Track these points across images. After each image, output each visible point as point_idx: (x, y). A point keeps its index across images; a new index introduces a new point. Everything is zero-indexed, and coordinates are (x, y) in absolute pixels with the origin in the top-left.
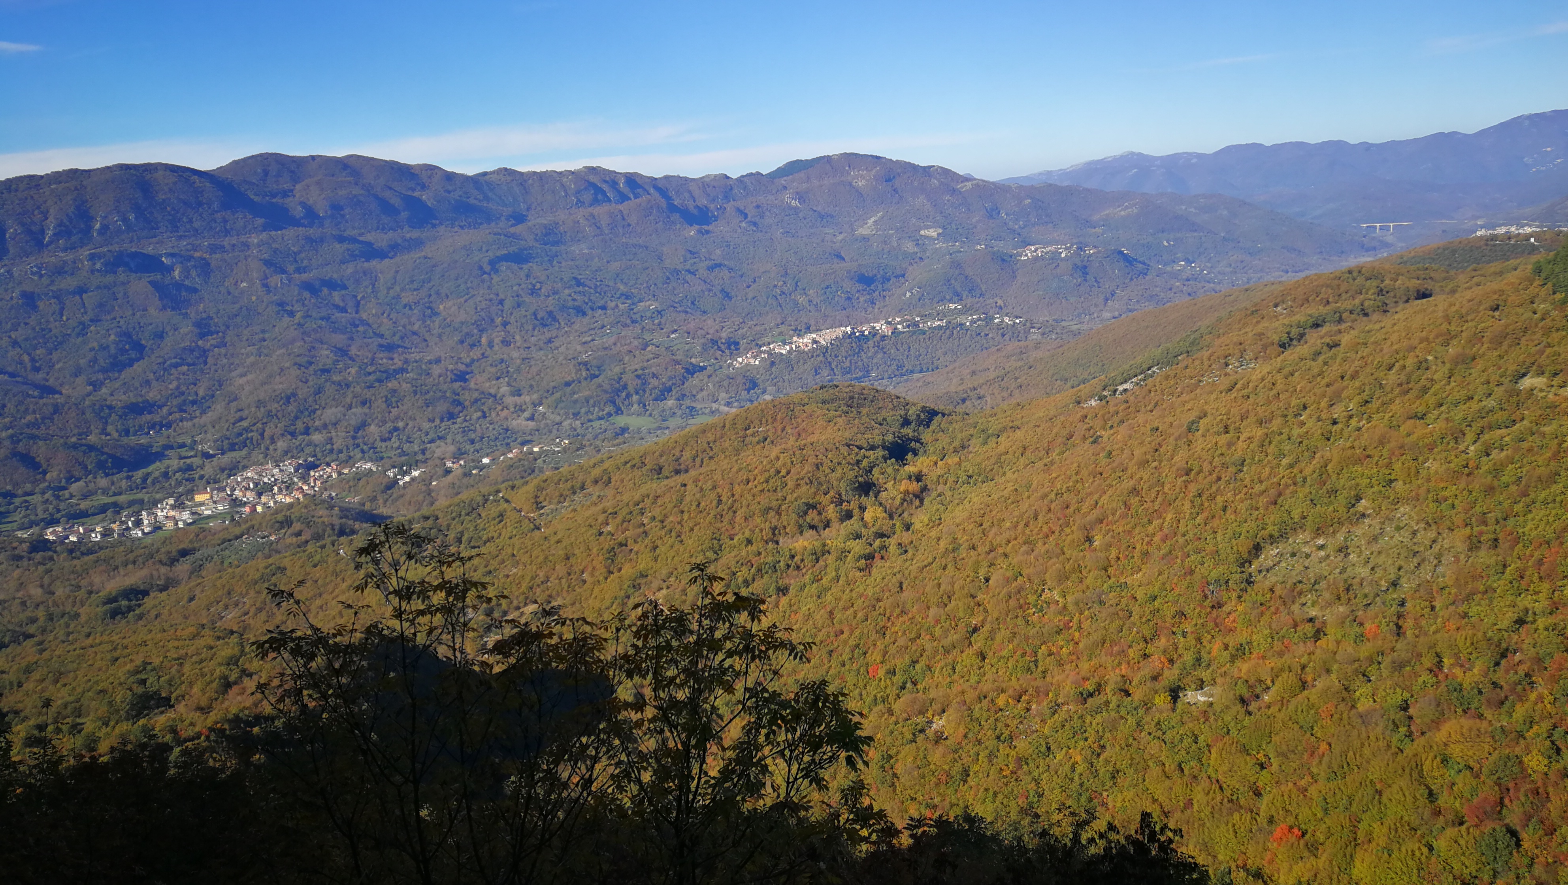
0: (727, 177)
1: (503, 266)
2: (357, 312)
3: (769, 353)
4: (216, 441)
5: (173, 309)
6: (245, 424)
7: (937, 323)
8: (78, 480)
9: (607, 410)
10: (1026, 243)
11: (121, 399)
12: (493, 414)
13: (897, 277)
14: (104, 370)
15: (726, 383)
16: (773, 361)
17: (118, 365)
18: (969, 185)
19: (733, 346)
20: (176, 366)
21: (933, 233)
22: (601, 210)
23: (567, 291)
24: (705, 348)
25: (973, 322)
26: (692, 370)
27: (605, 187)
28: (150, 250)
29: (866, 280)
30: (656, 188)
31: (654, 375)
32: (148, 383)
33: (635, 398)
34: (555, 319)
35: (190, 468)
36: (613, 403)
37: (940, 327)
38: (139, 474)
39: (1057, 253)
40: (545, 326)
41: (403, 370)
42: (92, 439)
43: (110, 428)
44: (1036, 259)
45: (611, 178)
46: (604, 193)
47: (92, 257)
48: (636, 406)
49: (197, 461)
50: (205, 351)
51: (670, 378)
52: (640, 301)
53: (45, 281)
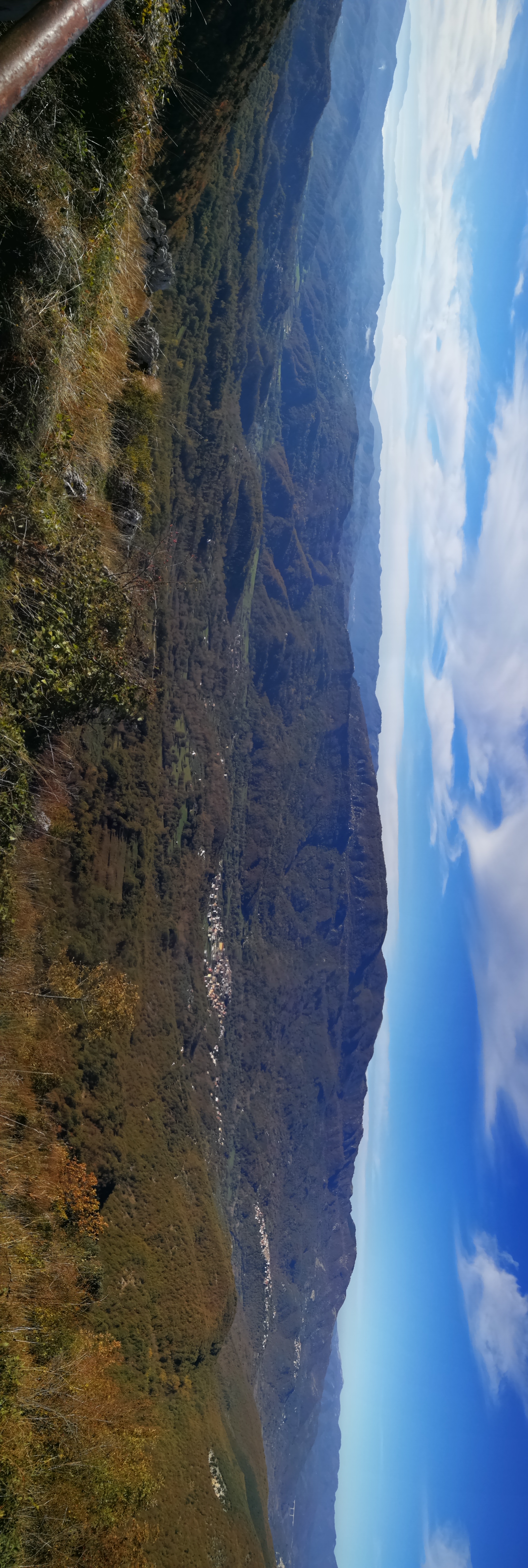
0: (351, 1195)
1: (317, 1089)
2: (303, 1014)
3: (261, 1224)
4: (249, 945)
5: (317, 927)
6: (255, 960)
7: (267, 1306)
8: (242, 884)
9: (239, 1146)
10: (302, 1343)
11: (277, 901)
12: (242, 1087)
13: (293, 1279)
14: (292, 894)
15: (247, 1203)
16: (257, 1226)
17: (294, 900)
18: (334, 1313)
19: (265, 1203)
20: (289, 927)
21: (313, 1296)
22: (341, 1137)
23: (301, 1120)
24: (266, 1191)
25: (266, 1324)
26: (255, 1186)
27: (352, 1138)
28: (346, 920)
29: (292, 1264)
30: (349, 1163)
31: (254, 1168)
32: (283, 913)
33: (243, 1159)
34: (287, 1114)
35: (238, 934)
36: (242, 1148)
37: (265, 1308)
38: (239, 911)
39: (295, 1358)
40: (285, 1109)
41: (270, 1037)
42: (261, 889)
43: (264, 896)
44: (294, 1349)
45: (357, 1141)
46: (349, 1138)
47: (346, 895)
48: (239, 1159)
49: (241, 937)
50: (294, 940)
51: (252, 1176)
52: (293, 1156)
53: (338, 874)
